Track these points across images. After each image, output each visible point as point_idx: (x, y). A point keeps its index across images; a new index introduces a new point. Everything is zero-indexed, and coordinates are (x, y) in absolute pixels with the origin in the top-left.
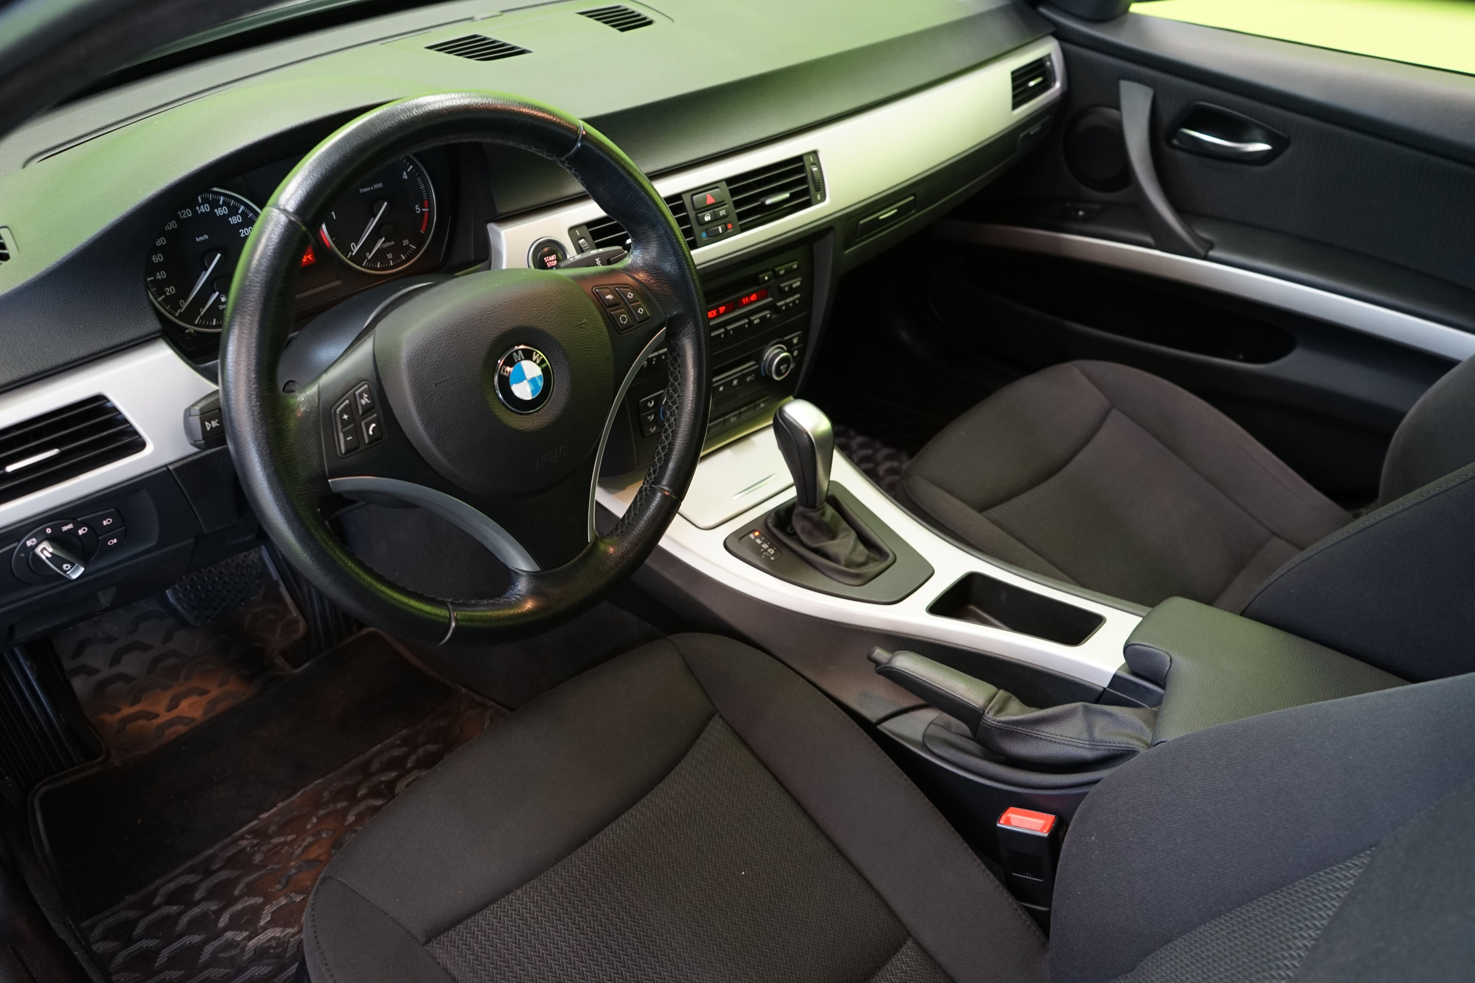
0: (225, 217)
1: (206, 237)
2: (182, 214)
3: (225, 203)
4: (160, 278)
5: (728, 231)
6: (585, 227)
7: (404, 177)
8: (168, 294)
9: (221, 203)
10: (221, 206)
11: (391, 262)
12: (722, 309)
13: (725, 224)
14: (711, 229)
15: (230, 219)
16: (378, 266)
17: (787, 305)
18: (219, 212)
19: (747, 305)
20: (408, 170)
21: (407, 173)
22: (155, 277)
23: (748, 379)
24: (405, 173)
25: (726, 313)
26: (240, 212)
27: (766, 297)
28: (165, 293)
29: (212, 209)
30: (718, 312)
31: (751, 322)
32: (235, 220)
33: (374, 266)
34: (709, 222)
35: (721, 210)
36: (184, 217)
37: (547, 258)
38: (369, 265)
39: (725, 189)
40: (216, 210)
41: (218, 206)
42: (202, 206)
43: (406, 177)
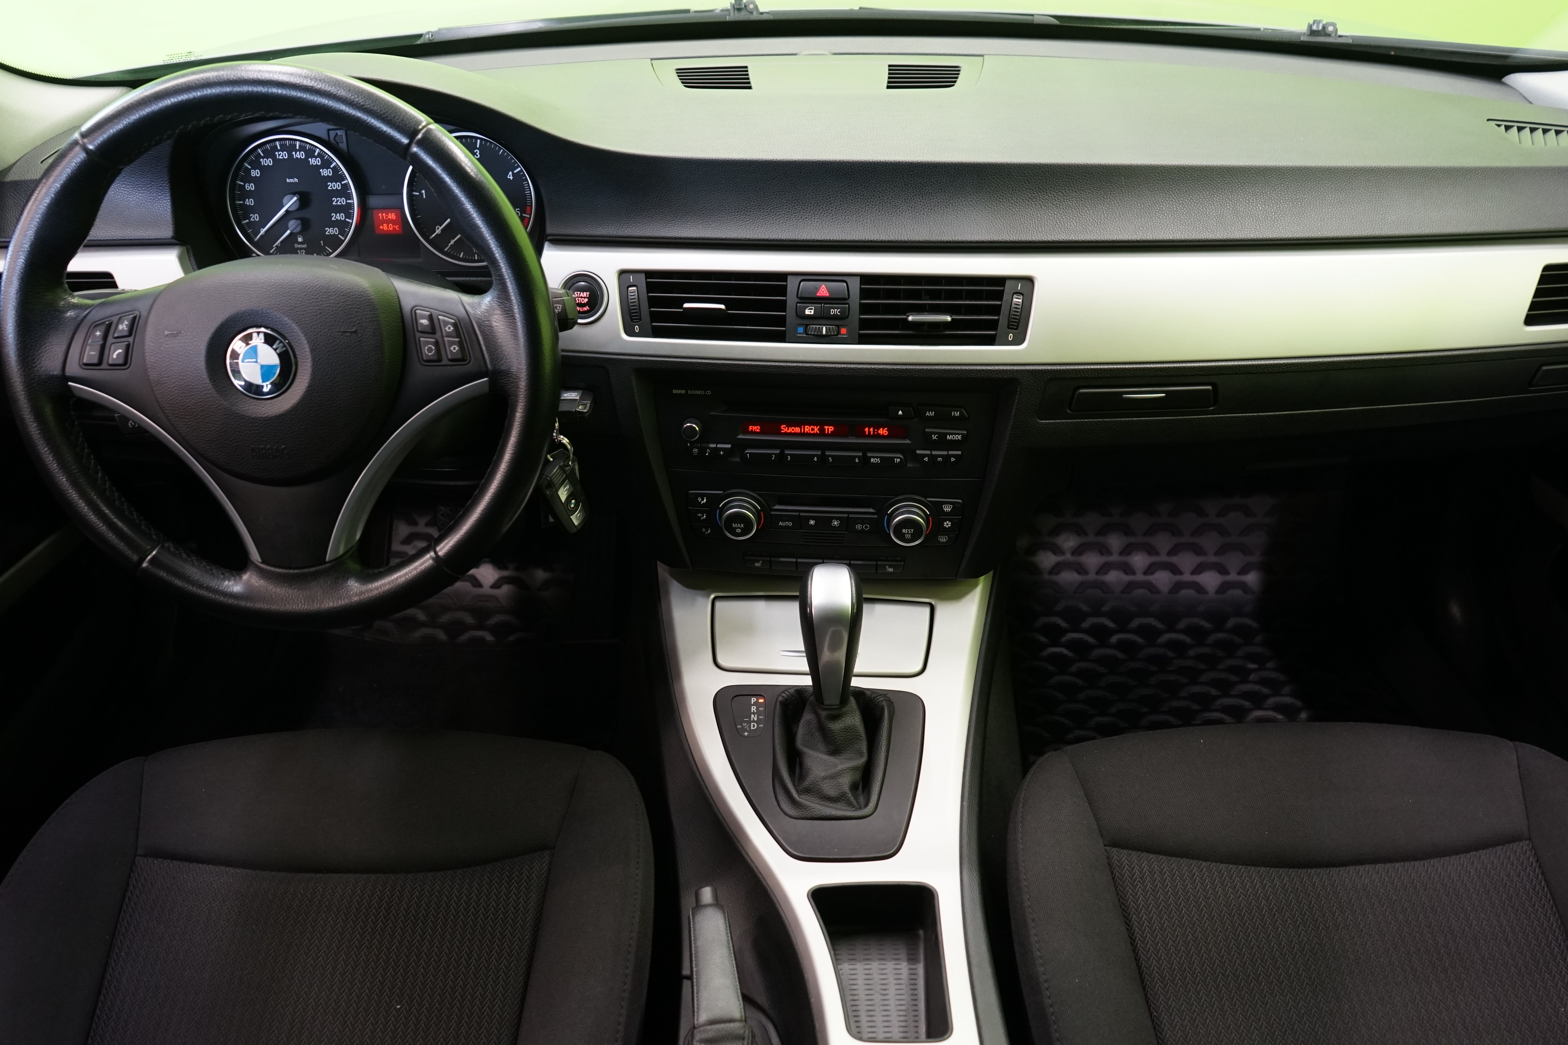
0: (317, 168)
1: (296, 180)
2: (279, 155)
3: (319, 155)
4: (248, 204)
5: (839, 336)
6: (643, 275)
7: (508, 177)
8: (252, 220)
9: (316, 154)
10: (316, 157)
11: (476, 255)
12: (830, 429)
13: (838, 326)
14: (812, 326)
15: (321, 170)
16: (461, 256)
17: (931, 457)
18: (313, 161)
19: (869, 436)
20: (515, 172)
21: (513, 174)
22: (244, 202)
23: (859, 527)
24: (511, 173)
25: (832, 435)
26: (332, 166)
27: (904, 438)
28: (249, 218)
29: (307, 157)
30: (822, 430)
31: (865, 460)
32: (325, 172)
33: (457, 254)
34: (809, 317)
35: (834, 308)
36: (280, 158)
37: (579, 293)
38: (451, 251)
39: (855, 286)
40: (310, 159)
41: (313, 156)
42: (298, 153)
43: (511, 178)
